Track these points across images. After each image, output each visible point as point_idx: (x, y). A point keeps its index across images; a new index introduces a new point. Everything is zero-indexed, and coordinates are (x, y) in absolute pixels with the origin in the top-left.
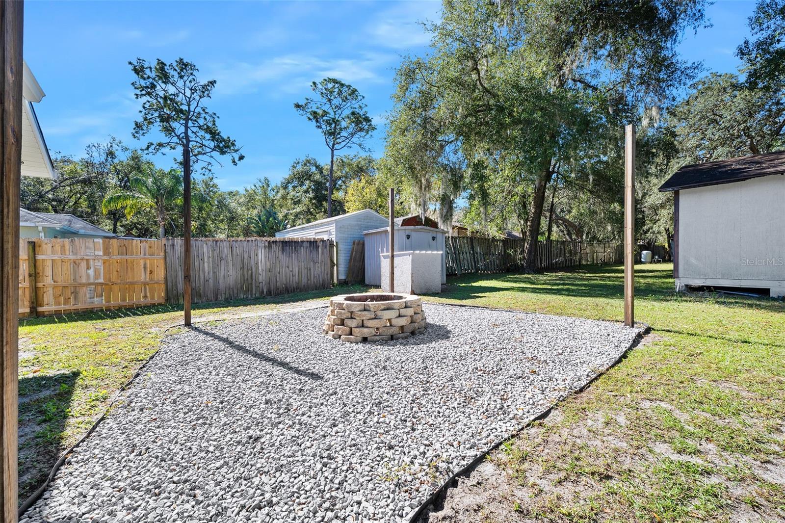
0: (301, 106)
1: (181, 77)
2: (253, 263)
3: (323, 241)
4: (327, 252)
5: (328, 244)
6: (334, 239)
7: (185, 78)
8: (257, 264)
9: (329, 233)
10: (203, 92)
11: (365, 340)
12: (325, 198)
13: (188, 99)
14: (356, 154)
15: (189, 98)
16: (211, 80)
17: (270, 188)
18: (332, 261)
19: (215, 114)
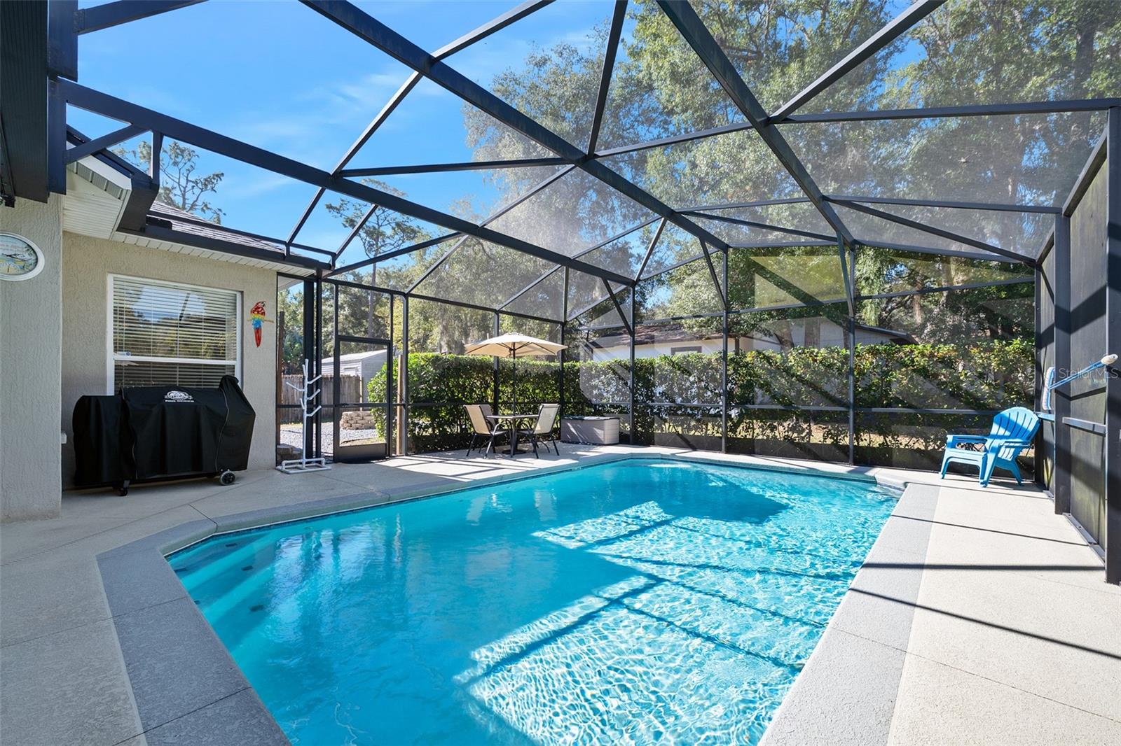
0: (336, 208)
1: (175, 164)
2: (290, 395)
3: (349, 377)
4: (353, 387)
5: (354, 379)
6: (360, 375)
7: (181, 165)
8: (293, 395)
9: (356, 369)
10: (206, 185)
11: (357, 429)
12: (365, 315)
13: (182, 189)
14: (406, 263)
15: (185, 188)
16: (218, 173)
17: (290, 296)
18: (358, 393)
19: (220, 210)
